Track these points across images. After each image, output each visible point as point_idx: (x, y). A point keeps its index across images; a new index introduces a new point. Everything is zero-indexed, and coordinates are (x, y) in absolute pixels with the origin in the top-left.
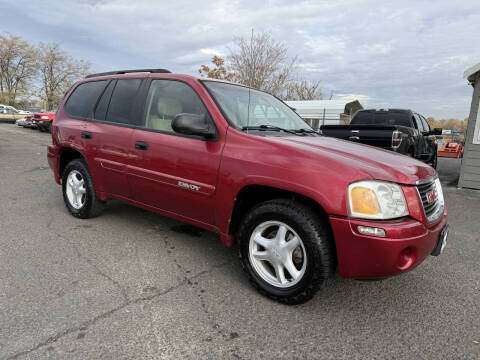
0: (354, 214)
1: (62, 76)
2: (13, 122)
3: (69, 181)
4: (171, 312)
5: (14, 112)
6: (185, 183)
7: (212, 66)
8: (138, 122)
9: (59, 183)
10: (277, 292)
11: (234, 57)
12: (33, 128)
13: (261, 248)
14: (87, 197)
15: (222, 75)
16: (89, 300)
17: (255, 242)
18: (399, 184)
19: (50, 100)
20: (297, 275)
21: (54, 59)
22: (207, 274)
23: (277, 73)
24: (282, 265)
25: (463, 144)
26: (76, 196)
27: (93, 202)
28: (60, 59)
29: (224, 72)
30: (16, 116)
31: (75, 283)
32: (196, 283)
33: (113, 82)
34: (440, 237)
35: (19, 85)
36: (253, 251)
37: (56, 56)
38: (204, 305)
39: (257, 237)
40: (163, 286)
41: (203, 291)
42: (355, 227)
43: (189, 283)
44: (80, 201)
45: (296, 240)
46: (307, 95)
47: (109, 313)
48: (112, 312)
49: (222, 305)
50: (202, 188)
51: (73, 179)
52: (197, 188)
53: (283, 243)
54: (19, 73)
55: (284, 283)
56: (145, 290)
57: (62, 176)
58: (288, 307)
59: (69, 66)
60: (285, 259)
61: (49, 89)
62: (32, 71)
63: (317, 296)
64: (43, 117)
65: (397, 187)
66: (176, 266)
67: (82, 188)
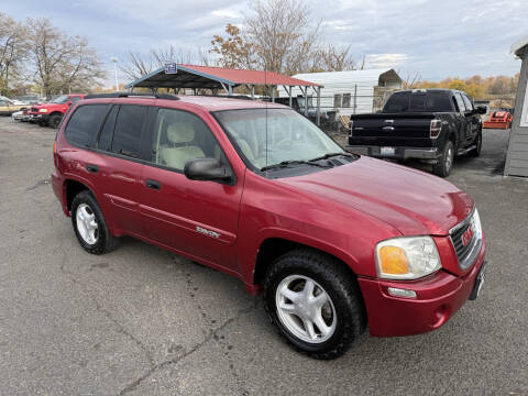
0: (384, 274)
1: (56, 57)
2: (9, 114)
3: (79, 214)
4: (199, 378)
5: (8, 103)
6: (203, 229)
7: (226, 37)
8: (148, 156)
9: (68, 215)
10: (308, 348)
11: (251, 22)
12: (32, 122)
13: (288, 302)
14: (99, 232)
15: (238, 46)
16: (113, 368)
17: (281, 295)
18: (431, 235)
19: (46, 85)
20: (327, 331)
21: (45, 36)
22: (233, 324)
23: (301, 40)
24: (311, 320)
25: (512, 111)
26: (88, 231)
27: (107, 238)
28: (53, 36)
29: (240, 42)
30: (12, 108)
31: (97, 346)
32: (223, 337)
33: (116, 109)
34: (477, 282)
35: (10, 69)
36: (280, 303)
37: (49, 33)
38: (232, 366)
39: (283, 289)
40: (188, 344)
41: (230, 348)
42: (385, 289)
43: (216, 337)
44: (93, 236)
45: (324, 296)
46: (336, 63)
47: (134, 385)
48: (138, 382)
49: (251, 365)
50: (223, 236)
51: (82, 212)
52: (217, 235)
53: (311, 298)
54: (8, 56)
55: (314, 339)
56: (170, 351)
57: (70, 208)
58: (319, 363)
59: (64, 43)
60: (313, 314)
61: (44, 73)
62: (22, 53)
63: (349, 353)
64: (42, 110)
65: (429, 239)
66: (200, 315)
67: (94, 224)
